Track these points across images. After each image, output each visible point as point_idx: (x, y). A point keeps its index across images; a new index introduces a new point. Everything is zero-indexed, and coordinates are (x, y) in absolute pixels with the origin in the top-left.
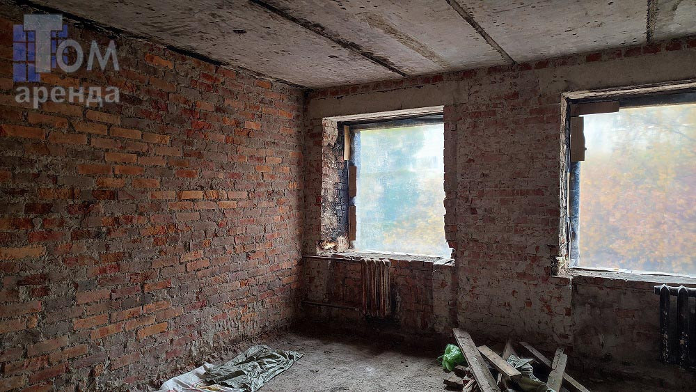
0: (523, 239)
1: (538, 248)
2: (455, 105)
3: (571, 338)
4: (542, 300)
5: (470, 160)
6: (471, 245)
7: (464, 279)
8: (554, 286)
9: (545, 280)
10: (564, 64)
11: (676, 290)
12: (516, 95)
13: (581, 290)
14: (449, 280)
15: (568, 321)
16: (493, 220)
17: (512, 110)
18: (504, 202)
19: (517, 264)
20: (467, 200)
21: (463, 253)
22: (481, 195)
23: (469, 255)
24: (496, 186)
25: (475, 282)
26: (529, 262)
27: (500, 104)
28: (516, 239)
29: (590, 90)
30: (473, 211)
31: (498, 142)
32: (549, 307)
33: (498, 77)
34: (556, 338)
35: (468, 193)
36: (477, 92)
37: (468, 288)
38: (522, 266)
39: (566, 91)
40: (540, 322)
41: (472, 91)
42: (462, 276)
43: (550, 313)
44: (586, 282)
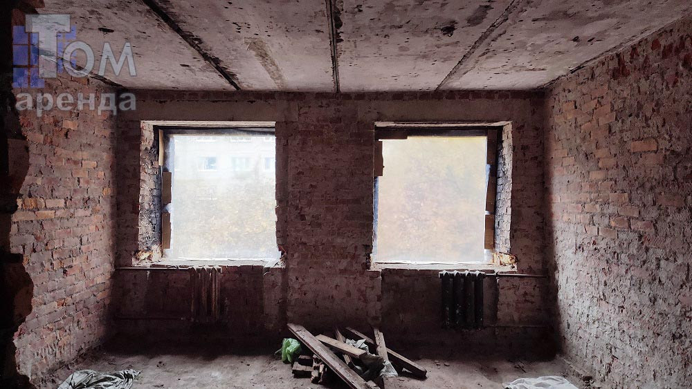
0: (345, 240)
1: (356, 247)
2: (286, 123)
3: (380, 319)
4: (359, 290)
5: (299, 173)
6: (300, 247)
7: (294, 279)
8: (368, 278)
9: (362, 273)
10: (376, 98)
11: (453, 275)
12: (339, 120)
13: (387, 280)
14: (279, 280)
15: (379, 305)
16: (319, 225)
17: (336, 131)
18: (328, 210)
19: (340, 262)
20: (297, 208)
21: (293, 255)
22: (309, 204)
23: (299, 257)
24: (323, 196)
25: (303, 280)
26: (349, 259)
27: (327, 125)
28: (339, 240)
29: (395, 121)
30: (303, 217)
31: (324, 159)
32: (364, 296)
33: (325, 102)
34: (369, 321)
35: (298, 201)
36: (306, 113)
37: (297, 286)
38: (344, 264)
39: (378, 120)
40: (357, 309)
41: (302, 111)
42: (292, 276)
43: (366, 301)
44: (391, 273)
